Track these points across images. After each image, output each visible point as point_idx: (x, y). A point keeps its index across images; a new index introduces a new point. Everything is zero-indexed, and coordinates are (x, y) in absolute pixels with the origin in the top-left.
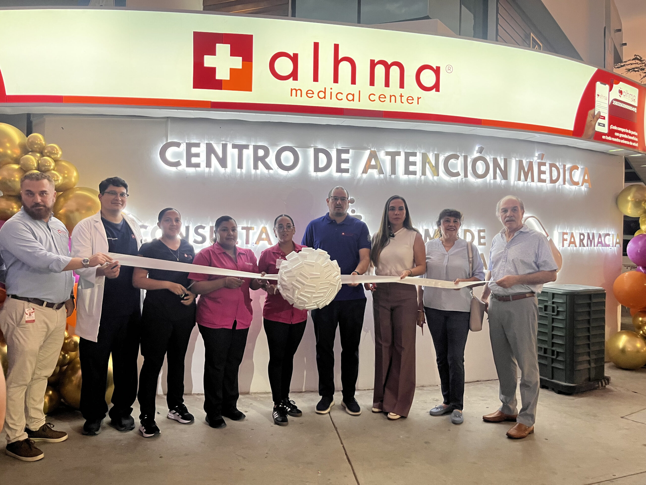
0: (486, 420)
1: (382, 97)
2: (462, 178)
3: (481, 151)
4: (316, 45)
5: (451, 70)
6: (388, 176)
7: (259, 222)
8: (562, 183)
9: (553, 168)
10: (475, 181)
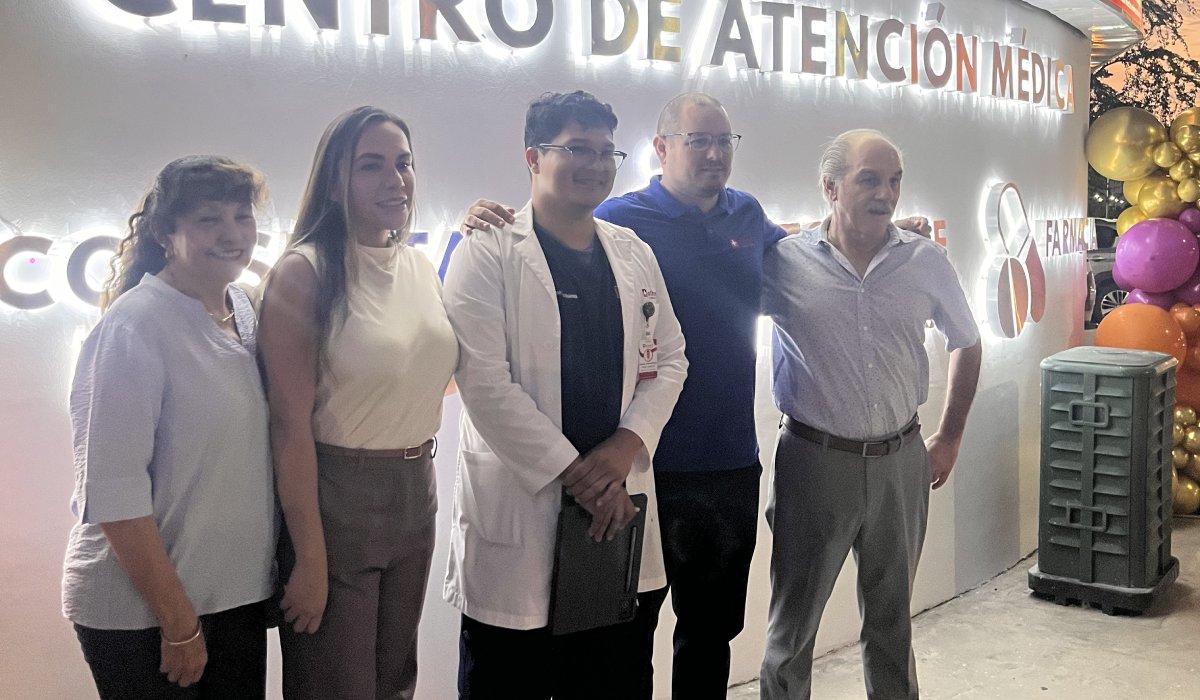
6: (766, 75)
9: (1037, 66)
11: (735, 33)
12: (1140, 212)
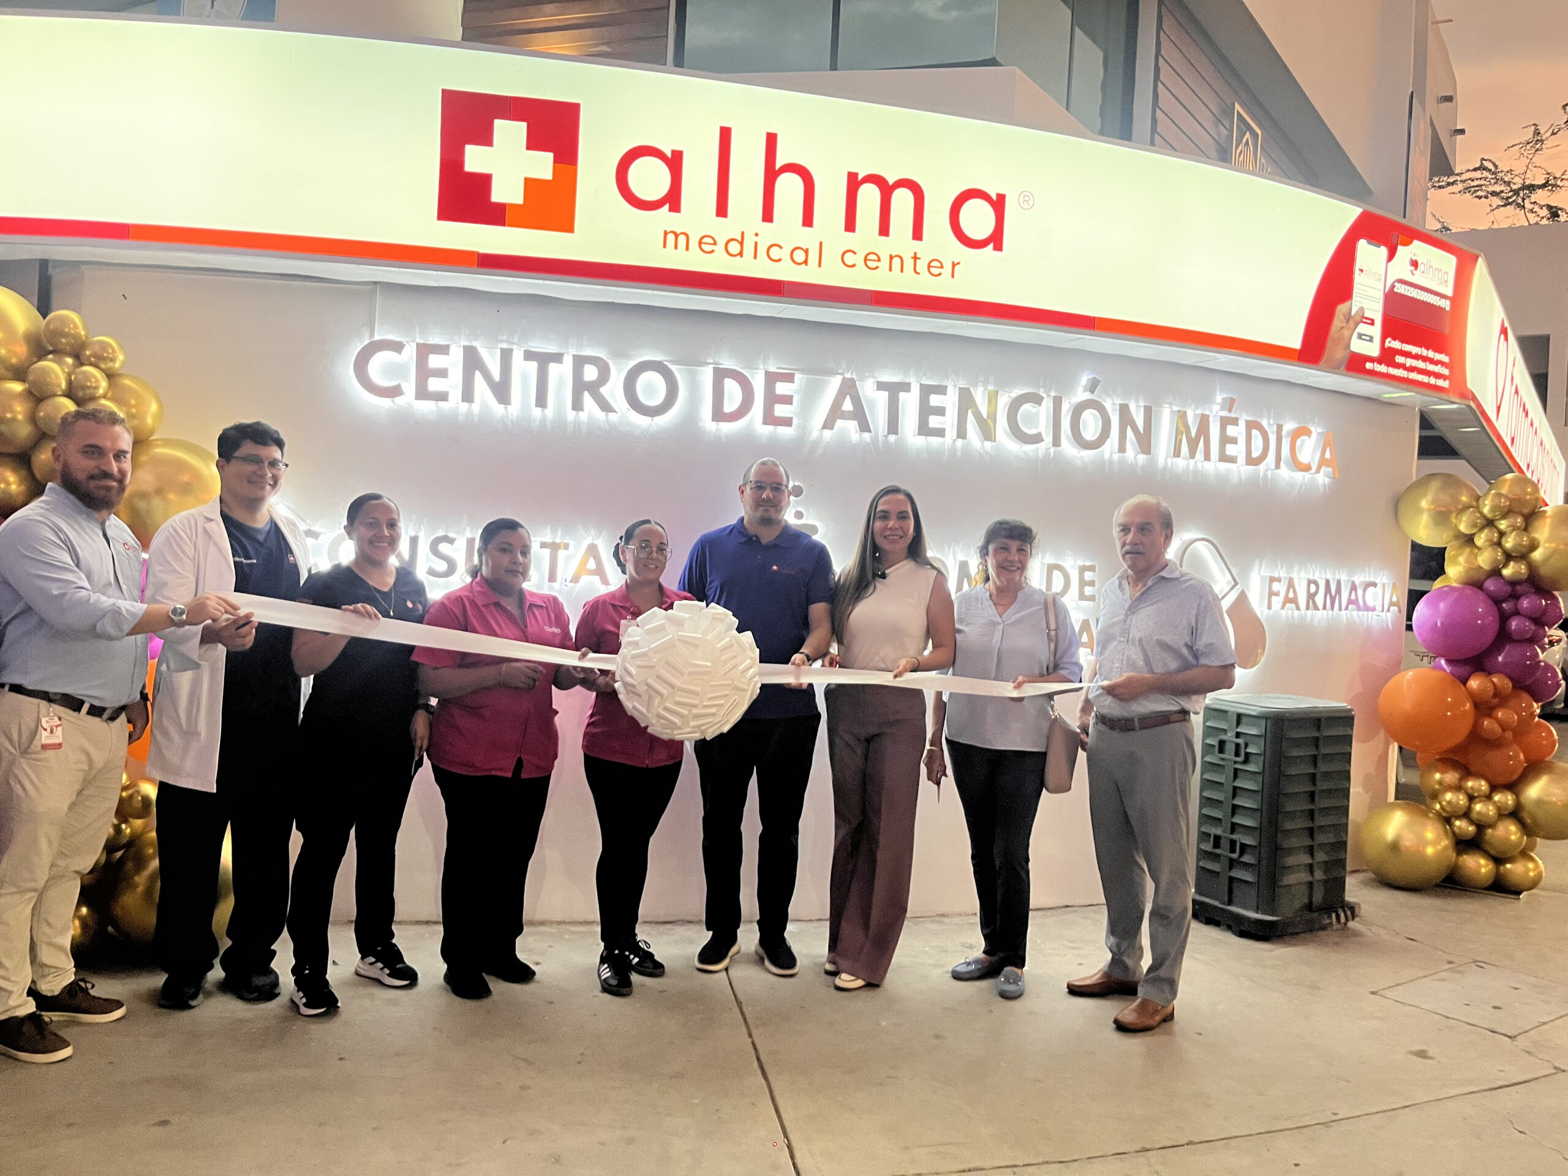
0: (1074, 991)
1: (870, 259)
2: (1049, 448)
3: (1092, 387)
4: (725, 135)
5: (1031, 202)
6: (880, 438)
7: (582, 531)
8: (1273, 466)
9: (1255, 432)
10: (1078, 456)
11: (848, 405)
12: (1449, 578)
